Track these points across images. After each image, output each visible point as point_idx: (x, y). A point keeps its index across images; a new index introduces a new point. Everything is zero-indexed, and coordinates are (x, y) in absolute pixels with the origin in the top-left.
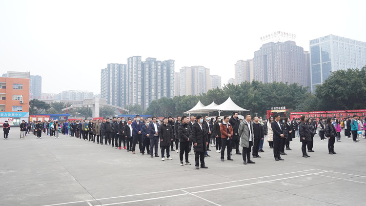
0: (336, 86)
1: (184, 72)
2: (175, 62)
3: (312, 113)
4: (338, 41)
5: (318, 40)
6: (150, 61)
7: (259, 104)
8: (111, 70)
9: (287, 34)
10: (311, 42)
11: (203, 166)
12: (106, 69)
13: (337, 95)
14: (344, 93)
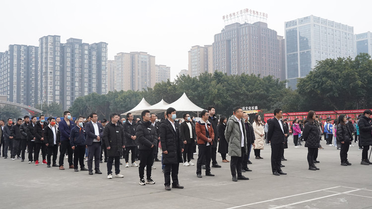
0: (324, 79)
1: (120, 60)
2: (108, 46)
3: (291, 114)
4: (320, 24)
5: (296, 22)
6: (73, 42)
7: (223, 102)
8: (15, 54)
9: (257, 13)
10: (286, 25)
11: (176, 185)
12: (7, 52)
13: (324, 91)
14: (334, 88)
